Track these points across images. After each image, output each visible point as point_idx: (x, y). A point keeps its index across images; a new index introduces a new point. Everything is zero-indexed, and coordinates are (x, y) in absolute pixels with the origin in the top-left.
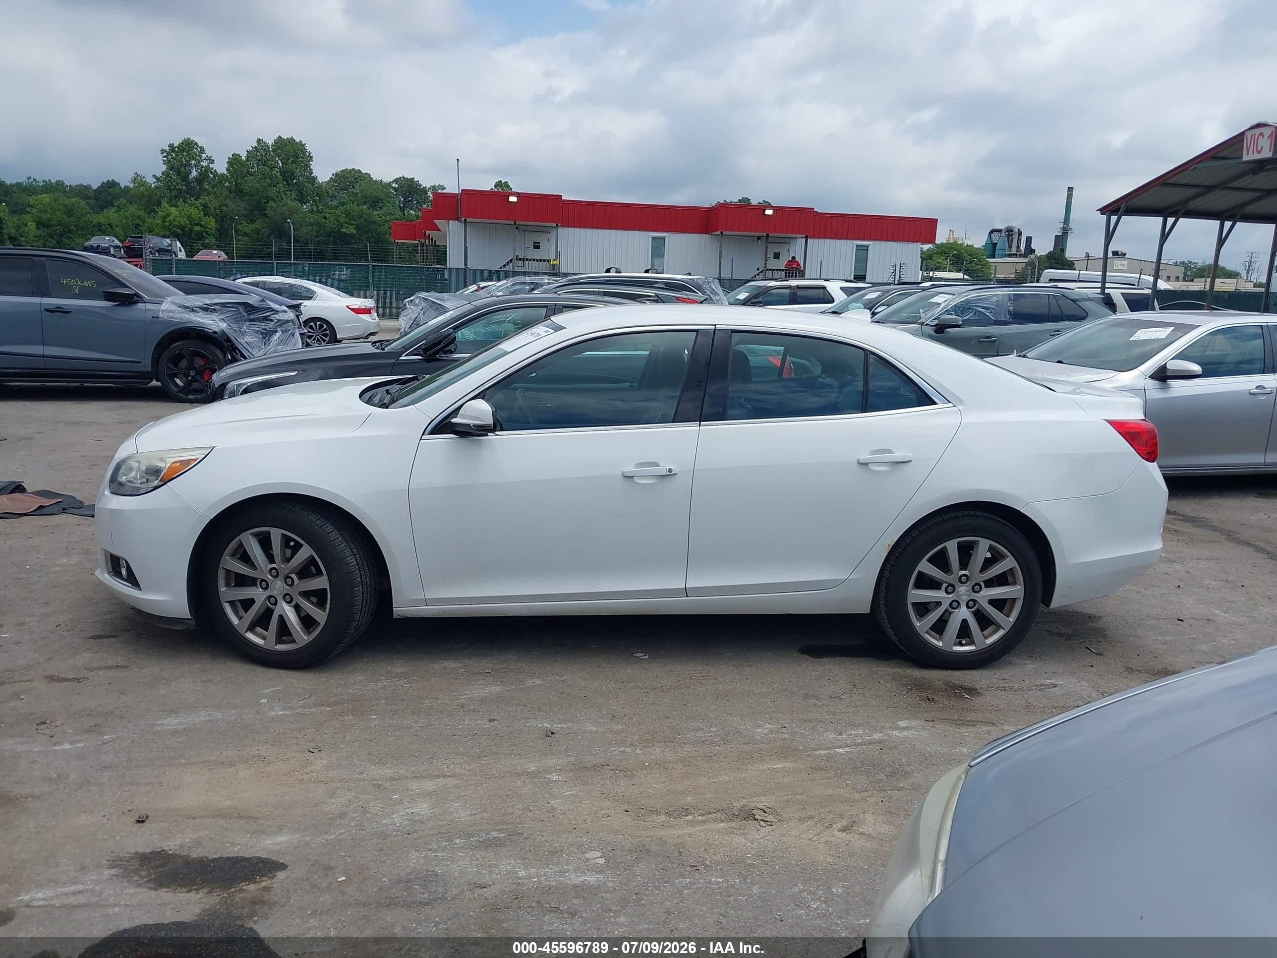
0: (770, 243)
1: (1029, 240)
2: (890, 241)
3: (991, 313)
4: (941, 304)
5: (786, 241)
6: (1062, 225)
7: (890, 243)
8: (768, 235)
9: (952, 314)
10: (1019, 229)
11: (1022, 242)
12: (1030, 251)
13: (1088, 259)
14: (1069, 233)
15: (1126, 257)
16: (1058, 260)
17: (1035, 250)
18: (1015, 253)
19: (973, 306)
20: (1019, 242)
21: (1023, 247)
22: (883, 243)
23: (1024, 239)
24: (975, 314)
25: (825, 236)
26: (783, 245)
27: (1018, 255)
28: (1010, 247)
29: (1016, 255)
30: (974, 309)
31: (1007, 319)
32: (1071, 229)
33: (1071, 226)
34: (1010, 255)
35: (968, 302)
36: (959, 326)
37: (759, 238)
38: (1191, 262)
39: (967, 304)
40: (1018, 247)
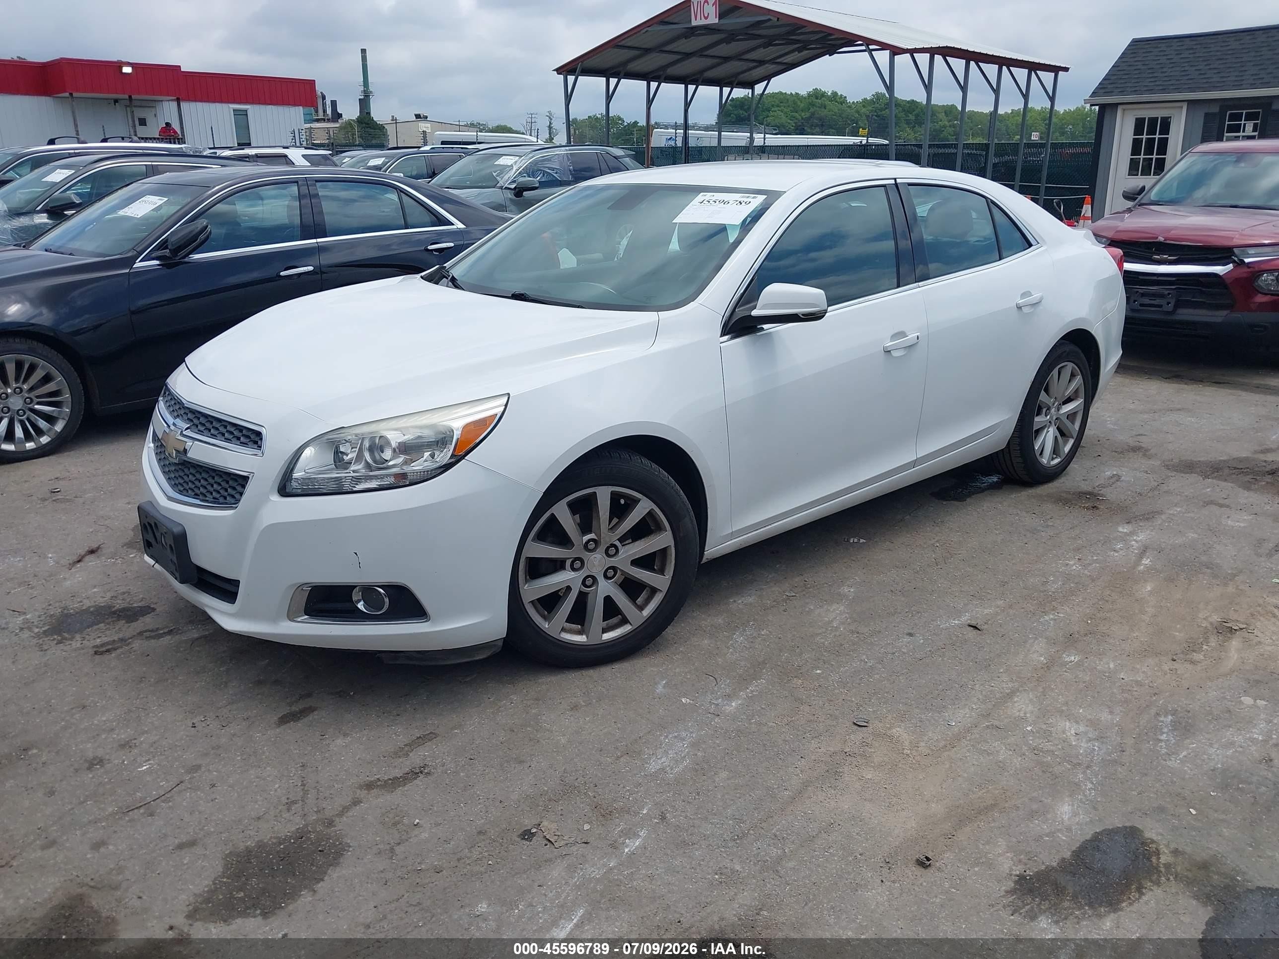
0: (135, 106)
1: (334, 104)
2: (270, 104)
3: (556, 173)
4: (512, 166)
5: (151, 105)
6: (362, 88)
7: (270, 106)
8: (130, 97)
9: (525, 177)
10: (321, 93)
11: (327, 106)
12: (337, 116)
13: (396, 123)
14: (371, 97)
15: (428, 119)
16: (368, 124)
17: (341, 114)
18: (323, 117)
19: (540, 167)
20: (325, 105)
21: (329, 111)
22: (263, 107)
23: (328, 103)
24: (544, 174)
25: (196, 99)
26: (146, 109)
27: (326, 120)
28: (317, 111)
29: (324, 120)
30: (541, 170)
31: (570, 179)
32: (371, 92)
33: (371, 89)
34: (318, 121)
35: (535, 163)
36: (536, 188)
37: (116, 101)
38: (479, 124)
39: (535, 165)
40: (325, 111)
